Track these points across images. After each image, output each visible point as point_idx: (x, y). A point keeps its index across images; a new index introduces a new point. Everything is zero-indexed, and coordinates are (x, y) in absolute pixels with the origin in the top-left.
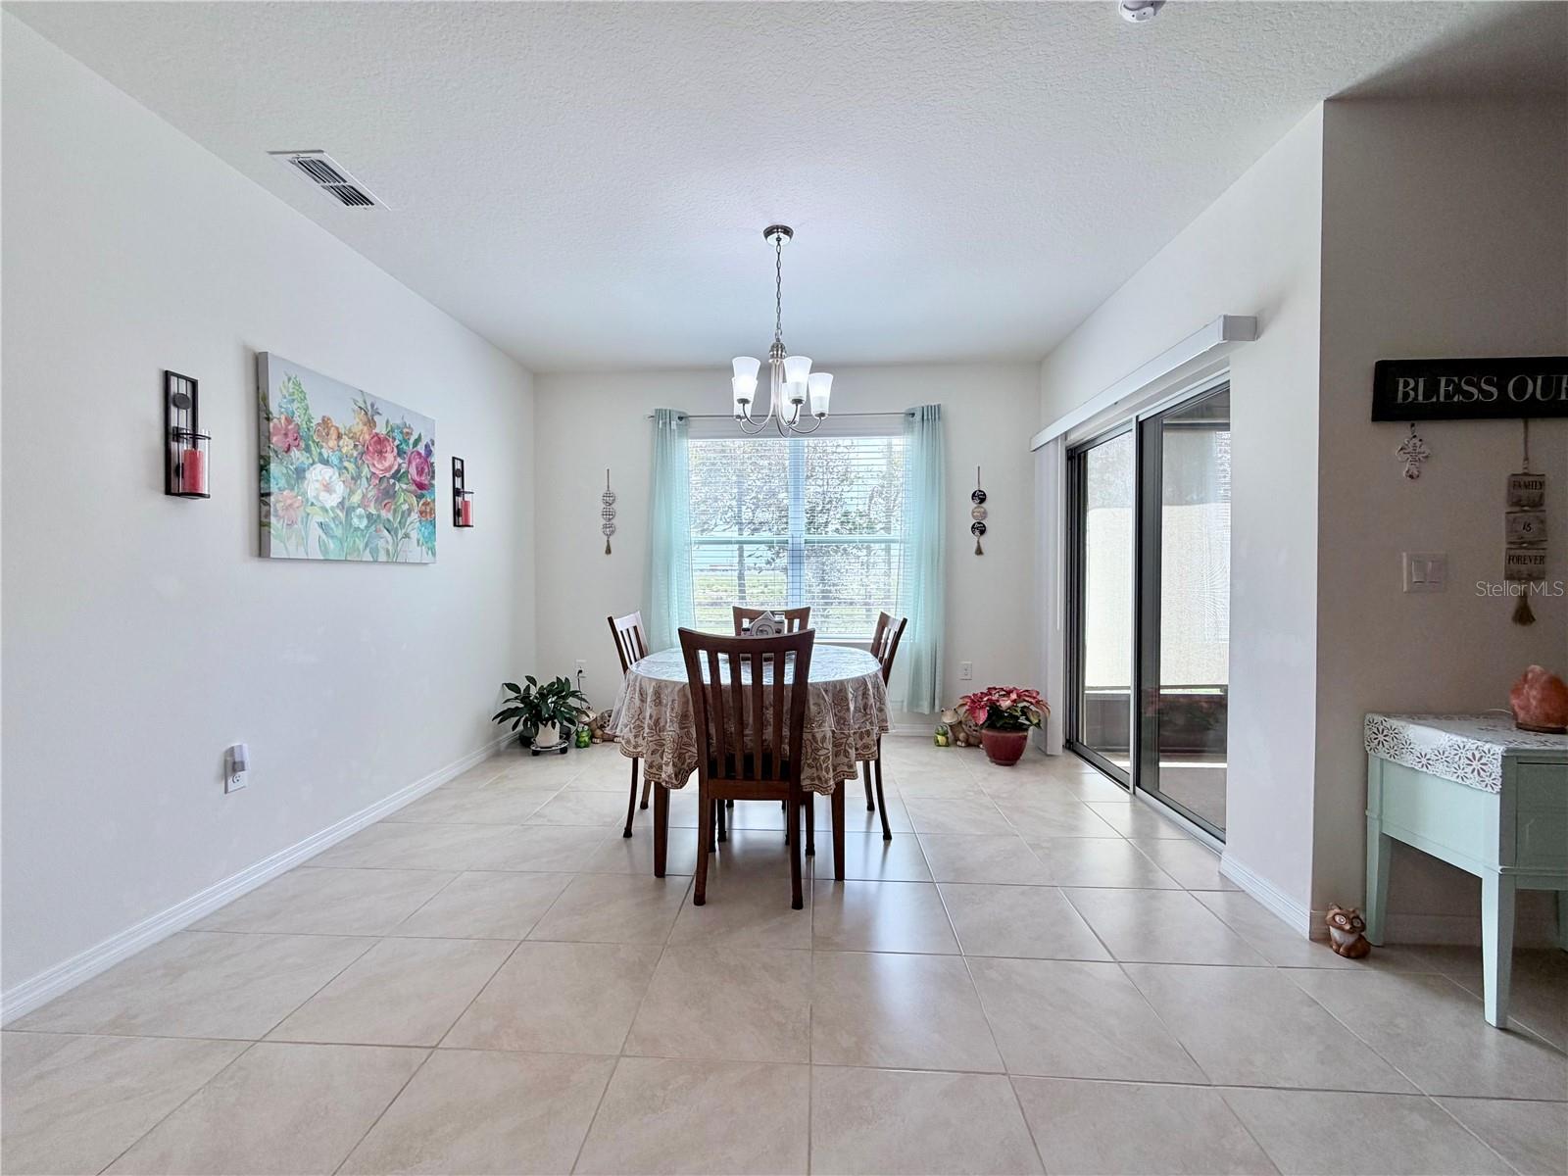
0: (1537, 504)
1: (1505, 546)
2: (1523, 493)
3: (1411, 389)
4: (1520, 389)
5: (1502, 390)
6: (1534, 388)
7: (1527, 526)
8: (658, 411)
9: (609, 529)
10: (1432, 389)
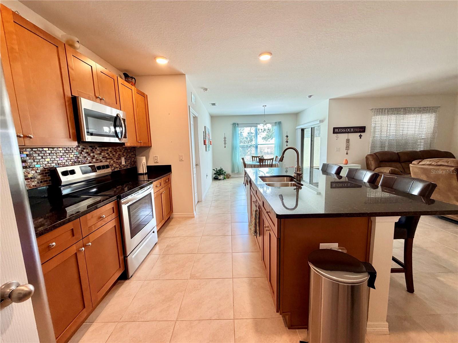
0: (349, 142)
1: (345, 146)
2: (347, 141)
3: (336, 130)
4: (347, 130)
5: (346, 130)
6: (349, 130)
7: (348, 144)
8: (234, 123)
9: (225, 143)
10: (339, 130)
